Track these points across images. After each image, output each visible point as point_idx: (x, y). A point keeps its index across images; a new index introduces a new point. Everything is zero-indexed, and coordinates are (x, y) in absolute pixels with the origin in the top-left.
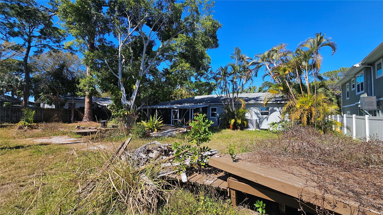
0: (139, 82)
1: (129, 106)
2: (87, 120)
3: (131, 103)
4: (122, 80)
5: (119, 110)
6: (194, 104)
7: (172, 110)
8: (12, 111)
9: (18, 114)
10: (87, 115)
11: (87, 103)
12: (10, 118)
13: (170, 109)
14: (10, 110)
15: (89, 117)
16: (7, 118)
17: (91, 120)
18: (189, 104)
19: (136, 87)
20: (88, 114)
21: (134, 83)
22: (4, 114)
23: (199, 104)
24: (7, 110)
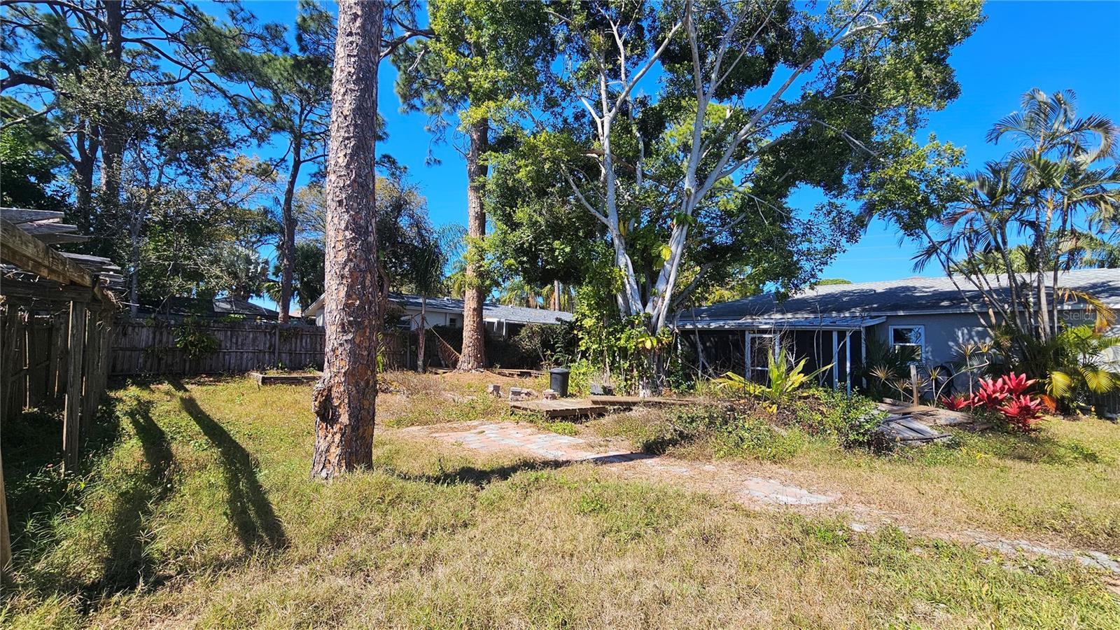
0: (685, 232)
1: (654, 320)
2: (470, 366)
3: (659, 308)
4: (622, 229)
5: (622, 331)
6: (812, 316)
7: (748, 337)
8: (281, 335)
9: (293, 345)
10: (470, 349)
11: (471, 313)
12: (276, 355)
13: (740, 333)
14: (277, 333)
15: (476, 357)
16: (270, 357)
17: (483, 367)
18: (789, 315)
19: (671, 252)
20: (474, 345)
21: (666, 237)
22: (265, 344)
23: (834, 314)
24: (270, 334)
